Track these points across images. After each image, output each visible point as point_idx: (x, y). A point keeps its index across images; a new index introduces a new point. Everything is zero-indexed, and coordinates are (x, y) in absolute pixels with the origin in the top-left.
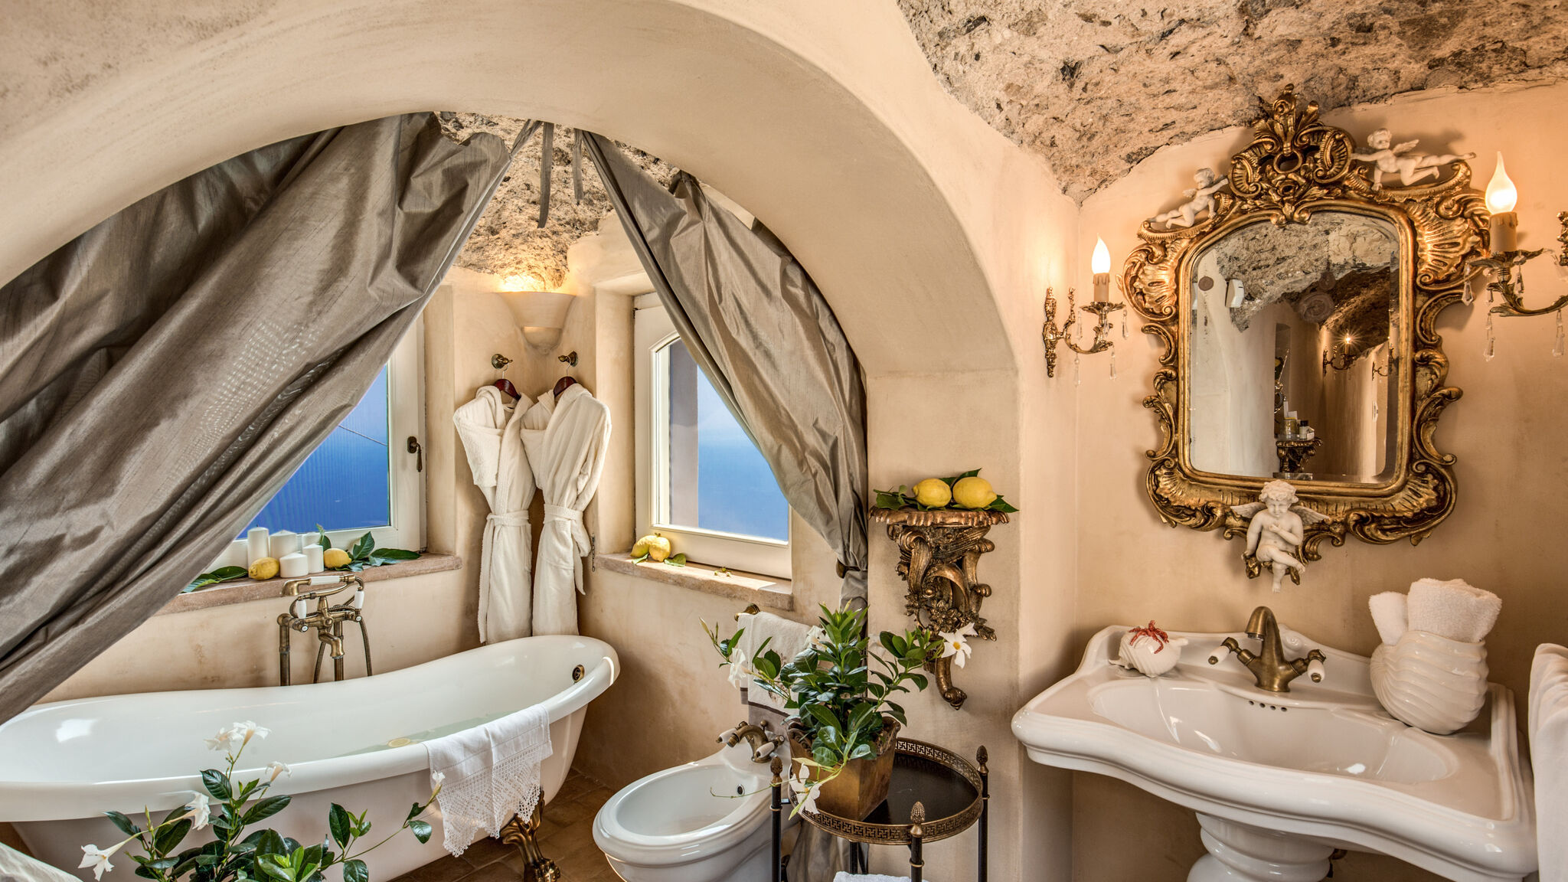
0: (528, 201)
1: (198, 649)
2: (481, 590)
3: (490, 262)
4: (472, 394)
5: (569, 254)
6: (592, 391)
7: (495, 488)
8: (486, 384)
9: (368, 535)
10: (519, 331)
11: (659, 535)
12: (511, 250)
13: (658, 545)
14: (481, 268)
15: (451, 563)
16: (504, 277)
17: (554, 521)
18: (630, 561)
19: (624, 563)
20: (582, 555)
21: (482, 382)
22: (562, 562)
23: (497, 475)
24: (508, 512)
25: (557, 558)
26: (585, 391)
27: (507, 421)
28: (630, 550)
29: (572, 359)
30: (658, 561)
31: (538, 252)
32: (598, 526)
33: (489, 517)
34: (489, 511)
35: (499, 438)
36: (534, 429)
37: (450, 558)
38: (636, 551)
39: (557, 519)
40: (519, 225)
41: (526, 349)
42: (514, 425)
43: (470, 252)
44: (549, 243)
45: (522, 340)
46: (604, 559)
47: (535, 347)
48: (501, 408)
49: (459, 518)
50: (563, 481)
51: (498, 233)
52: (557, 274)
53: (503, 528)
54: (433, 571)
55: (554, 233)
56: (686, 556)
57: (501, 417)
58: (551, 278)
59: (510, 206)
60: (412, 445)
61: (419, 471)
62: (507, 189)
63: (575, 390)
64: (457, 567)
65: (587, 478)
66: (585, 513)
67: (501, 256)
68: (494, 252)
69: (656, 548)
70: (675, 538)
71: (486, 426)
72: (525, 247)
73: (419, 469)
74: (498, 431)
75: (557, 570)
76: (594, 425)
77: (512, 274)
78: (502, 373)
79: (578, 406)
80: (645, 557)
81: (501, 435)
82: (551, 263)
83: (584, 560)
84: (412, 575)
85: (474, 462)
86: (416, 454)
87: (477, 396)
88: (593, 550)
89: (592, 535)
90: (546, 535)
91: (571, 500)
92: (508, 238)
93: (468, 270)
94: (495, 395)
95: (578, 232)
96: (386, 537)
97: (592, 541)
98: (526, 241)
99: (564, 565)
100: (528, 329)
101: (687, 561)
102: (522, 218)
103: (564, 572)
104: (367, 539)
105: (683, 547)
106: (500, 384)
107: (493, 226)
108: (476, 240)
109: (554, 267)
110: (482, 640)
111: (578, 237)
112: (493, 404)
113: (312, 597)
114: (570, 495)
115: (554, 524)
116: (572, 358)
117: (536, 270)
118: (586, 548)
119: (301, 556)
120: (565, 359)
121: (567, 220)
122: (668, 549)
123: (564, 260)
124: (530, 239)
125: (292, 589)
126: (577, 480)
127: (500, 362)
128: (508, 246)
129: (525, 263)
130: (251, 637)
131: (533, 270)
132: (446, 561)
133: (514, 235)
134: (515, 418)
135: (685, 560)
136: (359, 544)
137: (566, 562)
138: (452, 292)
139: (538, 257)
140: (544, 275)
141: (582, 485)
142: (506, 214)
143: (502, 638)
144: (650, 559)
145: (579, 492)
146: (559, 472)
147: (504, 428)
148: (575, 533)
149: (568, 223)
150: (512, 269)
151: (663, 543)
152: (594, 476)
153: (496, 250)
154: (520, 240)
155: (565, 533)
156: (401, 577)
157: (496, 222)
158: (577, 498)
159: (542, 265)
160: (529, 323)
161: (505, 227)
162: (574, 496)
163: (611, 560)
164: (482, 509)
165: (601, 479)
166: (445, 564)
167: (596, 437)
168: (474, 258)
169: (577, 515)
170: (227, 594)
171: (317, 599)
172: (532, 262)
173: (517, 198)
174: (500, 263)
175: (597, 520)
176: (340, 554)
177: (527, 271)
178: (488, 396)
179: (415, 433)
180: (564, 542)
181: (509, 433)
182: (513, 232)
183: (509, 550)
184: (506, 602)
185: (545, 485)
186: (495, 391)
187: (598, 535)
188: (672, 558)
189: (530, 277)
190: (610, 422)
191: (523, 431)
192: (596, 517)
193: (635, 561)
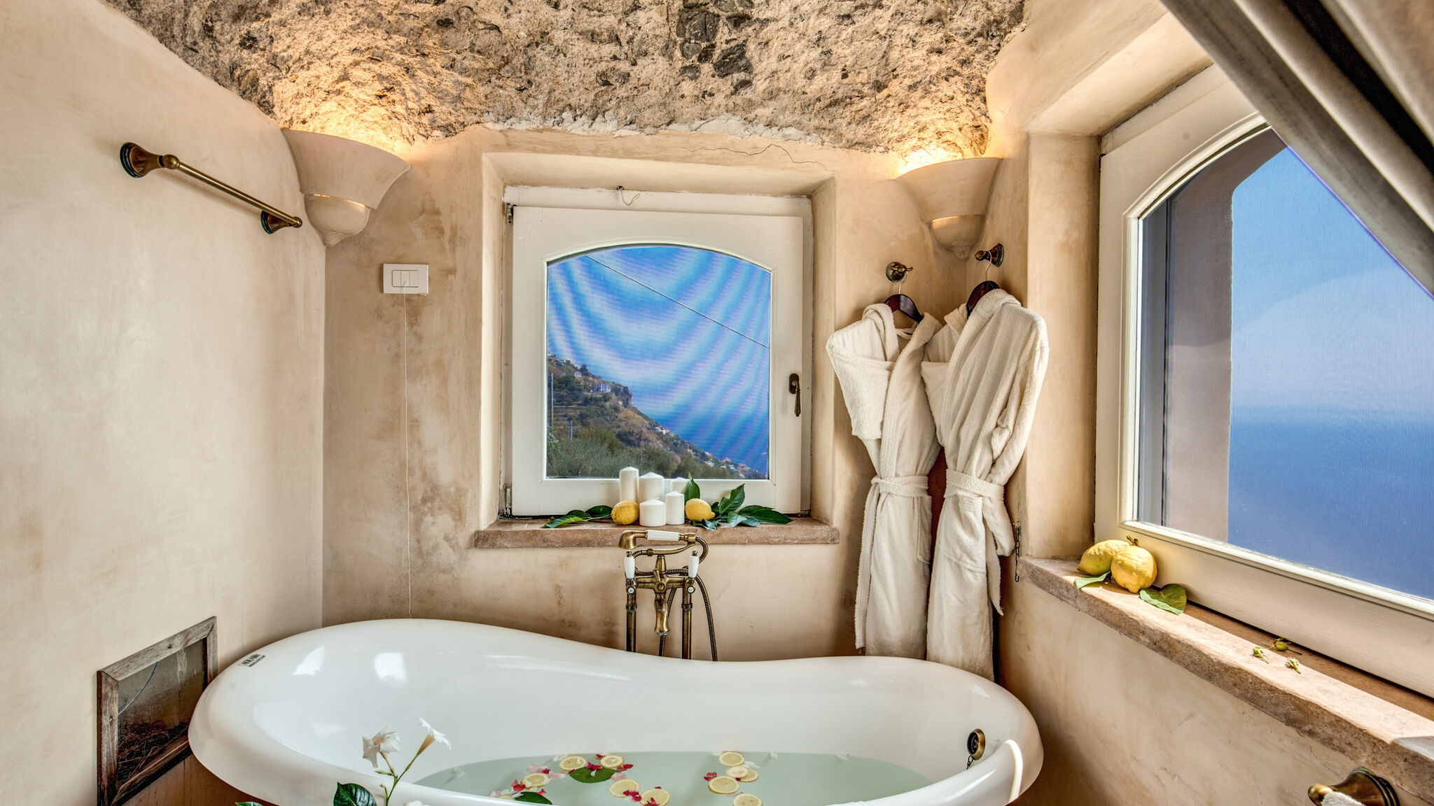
0: (921, 23)
1: (558, 589)
2: (860, 577)
3: (880, 136)
4: (858, 315)
5: (989, 93)
6: (1022, 300)
7: (879, 441)
8: (878, 301)
9: (741, 487)
10: (926, 228)
11: (1135, 542)
12: (909, 111)
13: (1127, 561)
14: (870, 147)
15: (825, 535)
16: (903, 155)
17: (956, 496)
18: (1071, 579)
19: (1061, 582)
20: (1000, 552)
21: (873, 297)
22: (965, 558)
23: (882, 423)
24: (897, 475)
25: (958, 552)
26: (1010, 298)
27: (901, 349)
28: (1079, 559)
29: (994, 255)
30: (1126, 590)
31: (947, 106)
32: (1025, 509)
33: (874, 480)
34: (874, 474)
35: (887, 373)
36: (939, 362)
37: (824, 528)
38: (1086, 564)
39: (960, 493)
40: (916, 68)
41: (936, 254)
42: (914, 354)
43: (854, 126)
44: (959, 84)
45: (930, 242)
46: (1031, 566)
47: (949, 249)
48: (892, 334)
49: (837, 478)
50: (971, 437)
51: (886, 87)
52: (977, 134)
53: (889, 498)
54: (802, 542)
55: (964, 63)
56: (1188, 592)
57: (892, 345)
58: (968, 142)
59: (898, 40)
60: (794, 383)
61: (798, 415)
62: (890, 12)
63: (997, 298)
64: (833, 541)
65: (1006, 434)
66: (1007, 488)
67: (896, 124)
68: (885, 120)
69: (1122, 566)
70: (1167, 553)
71: (872, 357)
72: (926, 102)
73: (798, 412)
74: (888, 364)
75: (958, 569)
76: (1019, 350)
77: (914, 148)
78: (899, 288)
79: (998, 323)
80: (1101, 579)
81: (890, 369)
82: (966, 119)
83: (1004, 561)
84: (776, 544)
85: (852, 405)
86: (795, 395)
87: (864, 317)
88: (1016, 550)
89: (1017, 525)
90: (947, 514)
91: (982, 468)
92: (902, 94)
93: (853, 152)
94: (883, 314)
95: (994, 42)
96: (758, 494)
97: (1016, 533)
98: (927, 92)
99: (968, 563)
100: (938, 222)
101: (1189, 602)
102: (917, 56)
103: (969, 575)
104: (738, 493)
105: (1181, 571)
106: (893, 302)
107: (879, 78)
108: (860, 106)
109: (971, 124)
110: (858, 645)
111: (997, 52)
112: (881, 328)
113: (649, 553)
114: (981, 459)
115: (957, 500)
116: (996, 255)
117: (948, 137)
118: (1006, 544)
119: (661, 503)
120: (984, 256)
121: (978, 29)
122: (1149, 571)
123: (982, 105)
124: (934, 88)
125: (628, 541)
126: (990, 436)
127: (897, 272)
128: (904, 106)
129: (932, 128)
130: (603, 586)
131: (944, 138)
132: (819, 530)
133: (910, 87)
134: (912, 345)
135: (1184, 599)
136: (728, 497)
137: (971, 559)
138: (835, 185)
139: (948, 115)
140: (960, 143)
141: (998, 444)
142: (894, 54)
143: (884, 651)
144: (1110, 581)
145: (996, 455)
146: (966, 422)
147: (894, 359)
148: (989, 517)
149: (980, 35)
150: (914, 142)
151: (1140, 559)
152: (1017, 431)
153: (888, 117)
154: (919, 92)
155: (971, 515)
156: (763, 543)
157: (883, 72)
158: (994, 464)
159: (955, 126)
160: (938, 213)
161: (895, 77)
162: (987, 460)
163: (1042, 571)
164: (866, 471)
165: (1032, 437)
166: (818, 535)
167: (1022, 369)
168: (861, 132)
169: (993, 491)
170: (583, 536)
171: (655, 557)
172: (941, 126)
173: (906, 21)
174: (896, 135)
175: (1025, 502)
176: (702, 508)
177: (935, 142)
178: (875, 316)
179: (798, 369)
180: (971, 529)
181: (903, 366)
182: (908, 82)
183: (895, 530)
184: (889, 601)
185: (948, 442)
186: (885, 310)
187: (1026, 524)
188: (1158, 588)
189: (940, 150)
190: (1046, 344)
191: (925, 364)
192: (1022, 496)
193: (1081, 582)
